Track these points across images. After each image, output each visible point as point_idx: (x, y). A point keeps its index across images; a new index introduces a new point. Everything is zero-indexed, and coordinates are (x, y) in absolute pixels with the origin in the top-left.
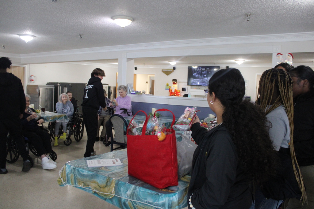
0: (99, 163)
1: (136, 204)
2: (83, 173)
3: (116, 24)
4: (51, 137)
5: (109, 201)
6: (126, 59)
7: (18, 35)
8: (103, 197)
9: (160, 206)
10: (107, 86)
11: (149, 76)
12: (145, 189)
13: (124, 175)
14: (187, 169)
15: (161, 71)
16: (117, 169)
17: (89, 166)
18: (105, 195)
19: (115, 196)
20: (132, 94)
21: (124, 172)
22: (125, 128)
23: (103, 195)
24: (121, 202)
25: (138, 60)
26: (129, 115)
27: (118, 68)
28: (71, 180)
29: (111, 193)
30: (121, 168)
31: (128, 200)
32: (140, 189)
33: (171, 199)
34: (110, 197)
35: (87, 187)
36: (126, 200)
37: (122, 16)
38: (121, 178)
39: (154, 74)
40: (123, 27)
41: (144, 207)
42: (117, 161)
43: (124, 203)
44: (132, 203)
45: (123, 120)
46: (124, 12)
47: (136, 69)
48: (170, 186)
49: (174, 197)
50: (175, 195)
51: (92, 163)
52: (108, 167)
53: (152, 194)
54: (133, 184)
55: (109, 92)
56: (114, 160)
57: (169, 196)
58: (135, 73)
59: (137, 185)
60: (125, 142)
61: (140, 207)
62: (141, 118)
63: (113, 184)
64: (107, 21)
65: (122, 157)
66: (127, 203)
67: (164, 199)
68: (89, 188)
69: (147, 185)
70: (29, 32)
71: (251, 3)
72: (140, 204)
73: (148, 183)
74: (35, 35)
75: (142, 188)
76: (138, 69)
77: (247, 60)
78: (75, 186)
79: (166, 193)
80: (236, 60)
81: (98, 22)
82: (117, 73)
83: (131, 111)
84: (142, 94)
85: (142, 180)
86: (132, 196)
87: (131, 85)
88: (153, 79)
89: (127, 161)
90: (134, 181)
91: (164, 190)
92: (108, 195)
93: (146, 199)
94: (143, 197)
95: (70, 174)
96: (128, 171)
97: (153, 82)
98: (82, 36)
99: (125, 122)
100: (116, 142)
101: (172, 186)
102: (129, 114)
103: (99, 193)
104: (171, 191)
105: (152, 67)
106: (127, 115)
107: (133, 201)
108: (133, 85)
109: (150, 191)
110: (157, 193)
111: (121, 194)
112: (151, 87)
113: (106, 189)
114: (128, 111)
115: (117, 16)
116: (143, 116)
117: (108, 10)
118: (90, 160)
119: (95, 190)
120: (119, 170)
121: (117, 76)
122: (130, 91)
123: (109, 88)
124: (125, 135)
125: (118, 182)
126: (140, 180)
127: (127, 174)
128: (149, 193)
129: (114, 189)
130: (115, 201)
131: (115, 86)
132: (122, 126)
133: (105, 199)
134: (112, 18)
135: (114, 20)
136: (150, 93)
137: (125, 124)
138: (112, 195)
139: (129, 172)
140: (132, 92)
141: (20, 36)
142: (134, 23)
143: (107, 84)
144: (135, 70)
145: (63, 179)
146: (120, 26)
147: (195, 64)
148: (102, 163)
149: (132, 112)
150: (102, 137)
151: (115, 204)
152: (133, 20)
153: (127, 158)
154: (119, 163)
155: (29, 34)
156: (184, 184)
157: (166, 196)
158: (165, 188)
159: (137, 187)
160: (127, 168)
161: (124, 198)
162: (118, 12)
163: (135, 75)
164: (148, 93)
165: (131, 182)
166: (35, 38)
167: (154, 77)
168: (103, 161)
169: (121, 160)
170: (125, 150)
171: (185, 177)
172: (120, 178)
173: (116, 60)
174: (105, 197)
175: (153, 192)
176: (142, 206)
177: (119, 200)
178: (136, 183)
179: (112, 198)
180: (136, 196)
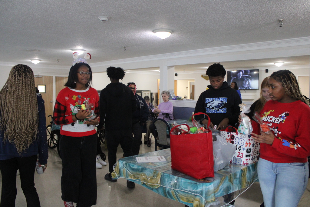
0: (147, 159)
1: (178, 193)
2: (134, 167)
3: (157, 37)
4: (100, 140)
5: (156, 190)
6: (167, 67)
7: (71, 50)
8: (150, 187)
9: (198, 194)
10: (150, 92)
11: (189, 81)
12: (185, 179)
13: (168, 169)
14: (223, 164)
15: (201, 76)
16: (162, 164)
17: (138, 162)
18: (152, 186)
19: (160, 186)
20: (173, 99)
21: (169, 166)
22: (167, 131)
23: (150, 185)
24: (165, 191)
25: (178, 67)
26: (171, 120)
27: (159, 75)
28: (124, 173)
29: (157, 184)
30: (166, 163)
31: (171, 189)
32: (182, 179)
33: (208, 188)
34: (157, 187)
35: (137, 179)
36: (170, 189)
37: (163, 29)
38: (166, 171)
39: (194, 80)
40: (164, 39)
41: (185, 195)
42: (162, 158)
43: (168, 192)
44: (175, 192)
45: (165, 124)
46: (164, 26)
47: (176, 75)
48: (207, 178)
49: (210, 186)
50: (211, 184)
51: (141, 160)
52: (154, 162)
53: (191, 183)
54: (176, 175)
55: (151, 98)
56: (159, 157)
57: (206, 185)
58: (176, 79)
59: (180, 177)
60: (168, 144)
61: (182, 196)
62: (182, 122)
63: (159, 177)
64: (149, 34)
65: (166, 155)
66: (170, 192)
67: (202, 187)
68: (139, 180)
69: (188, 177)
70: (80, 47)
71: (282, 11)
72: (181, 193)
73: (188, 175)
74: (85, 49)
75: (183, 178)
76: (178, 75)
77: (286, 62)
78: (126, 178)
79: (204, 183)
80: (275, 63)
81: (141, 35)
82: (159, 80)
83: (172, 116)
84: (182, 99)
85: (183, 172)
86: (175, 185)
87: (172, 90)
88: (193, 85)
89: (171, 158)
90: (176, 173)
91: (201, 180)
92: (155, 185)
93: (186, 188)
94: (184, 187)
95: (122, 168)
96: (171, 165)
97: (193, 87)
98: (126, 48)
99: (168, 125)
100: (160, 144)
101: (209, 177)
102: (171, 118)
103: (147, 184)
104: (207, 181)
105: (191, 72)
106: (169, 119)
107: (176, 190)
108: (174, 92)
109: (189, 181)
110: (196, 182)
111: (166, 185)
112: (191, 92)
113: (153, 181)
114: (170, 116)
115: (158, 29)
116: (184, 120)
117: (150, 25)
118: (139, 157)
119: (143, 182)
120: (164, 165)
121: (159, 83)
122: (171, 97)
123: (151, 94)
124: (168, 138)
125: (163, 175)
126: (181, 172)
127: (171, 168)
128: (189, 183)
129: (159, 180)
130: (160, 191)
131: (157, 92)
132: (165, 129)
133: (152, 189)
134: (153, 31)
135: (155, 33)
136: (191, 98)
137: (167, 128)
138: (158, 185)
139: (172, 167)
140: (173, 98)
141: (72, 51)
142: (173, 34)
143: (149, 90)
144: (176, 77)
145: (117, 173)
146: (161, 39)
147: (234, 68)
148: (149, 159)
149: (174, 117)
150: (146, 140)
151: (161, 193)
152: (172, 32)
153: (171, 156)
154: (163, 159)
155: (80, 49)
156: (219, 176)
157: (204, 185)
158: (203, 179)
159: (179, 178)
160: (171, 163)
161: (168, 187)
162: (158, 26)
163: (176, 81)
164: (188, 99)
165: (174, 174)
166: (85, 51)
167: (194, 82)
168: (150, 158)
169: (165, 157)
170: (169, 149)
171: (220, 171)
172: (164, 171)
173: (157, 68)
174: (152, 187)
175: (193, 182)
176: (183, 194)
177: (164, 189)
178: (178, 175)
179: (158, 188)
180: (178, 186)
